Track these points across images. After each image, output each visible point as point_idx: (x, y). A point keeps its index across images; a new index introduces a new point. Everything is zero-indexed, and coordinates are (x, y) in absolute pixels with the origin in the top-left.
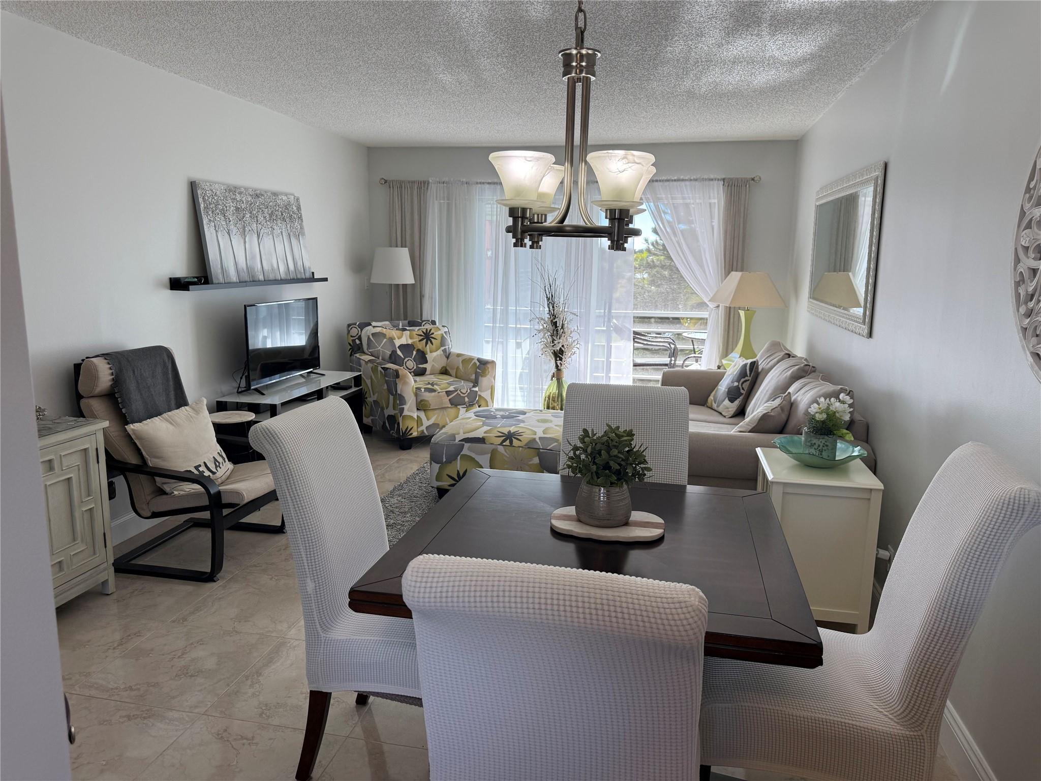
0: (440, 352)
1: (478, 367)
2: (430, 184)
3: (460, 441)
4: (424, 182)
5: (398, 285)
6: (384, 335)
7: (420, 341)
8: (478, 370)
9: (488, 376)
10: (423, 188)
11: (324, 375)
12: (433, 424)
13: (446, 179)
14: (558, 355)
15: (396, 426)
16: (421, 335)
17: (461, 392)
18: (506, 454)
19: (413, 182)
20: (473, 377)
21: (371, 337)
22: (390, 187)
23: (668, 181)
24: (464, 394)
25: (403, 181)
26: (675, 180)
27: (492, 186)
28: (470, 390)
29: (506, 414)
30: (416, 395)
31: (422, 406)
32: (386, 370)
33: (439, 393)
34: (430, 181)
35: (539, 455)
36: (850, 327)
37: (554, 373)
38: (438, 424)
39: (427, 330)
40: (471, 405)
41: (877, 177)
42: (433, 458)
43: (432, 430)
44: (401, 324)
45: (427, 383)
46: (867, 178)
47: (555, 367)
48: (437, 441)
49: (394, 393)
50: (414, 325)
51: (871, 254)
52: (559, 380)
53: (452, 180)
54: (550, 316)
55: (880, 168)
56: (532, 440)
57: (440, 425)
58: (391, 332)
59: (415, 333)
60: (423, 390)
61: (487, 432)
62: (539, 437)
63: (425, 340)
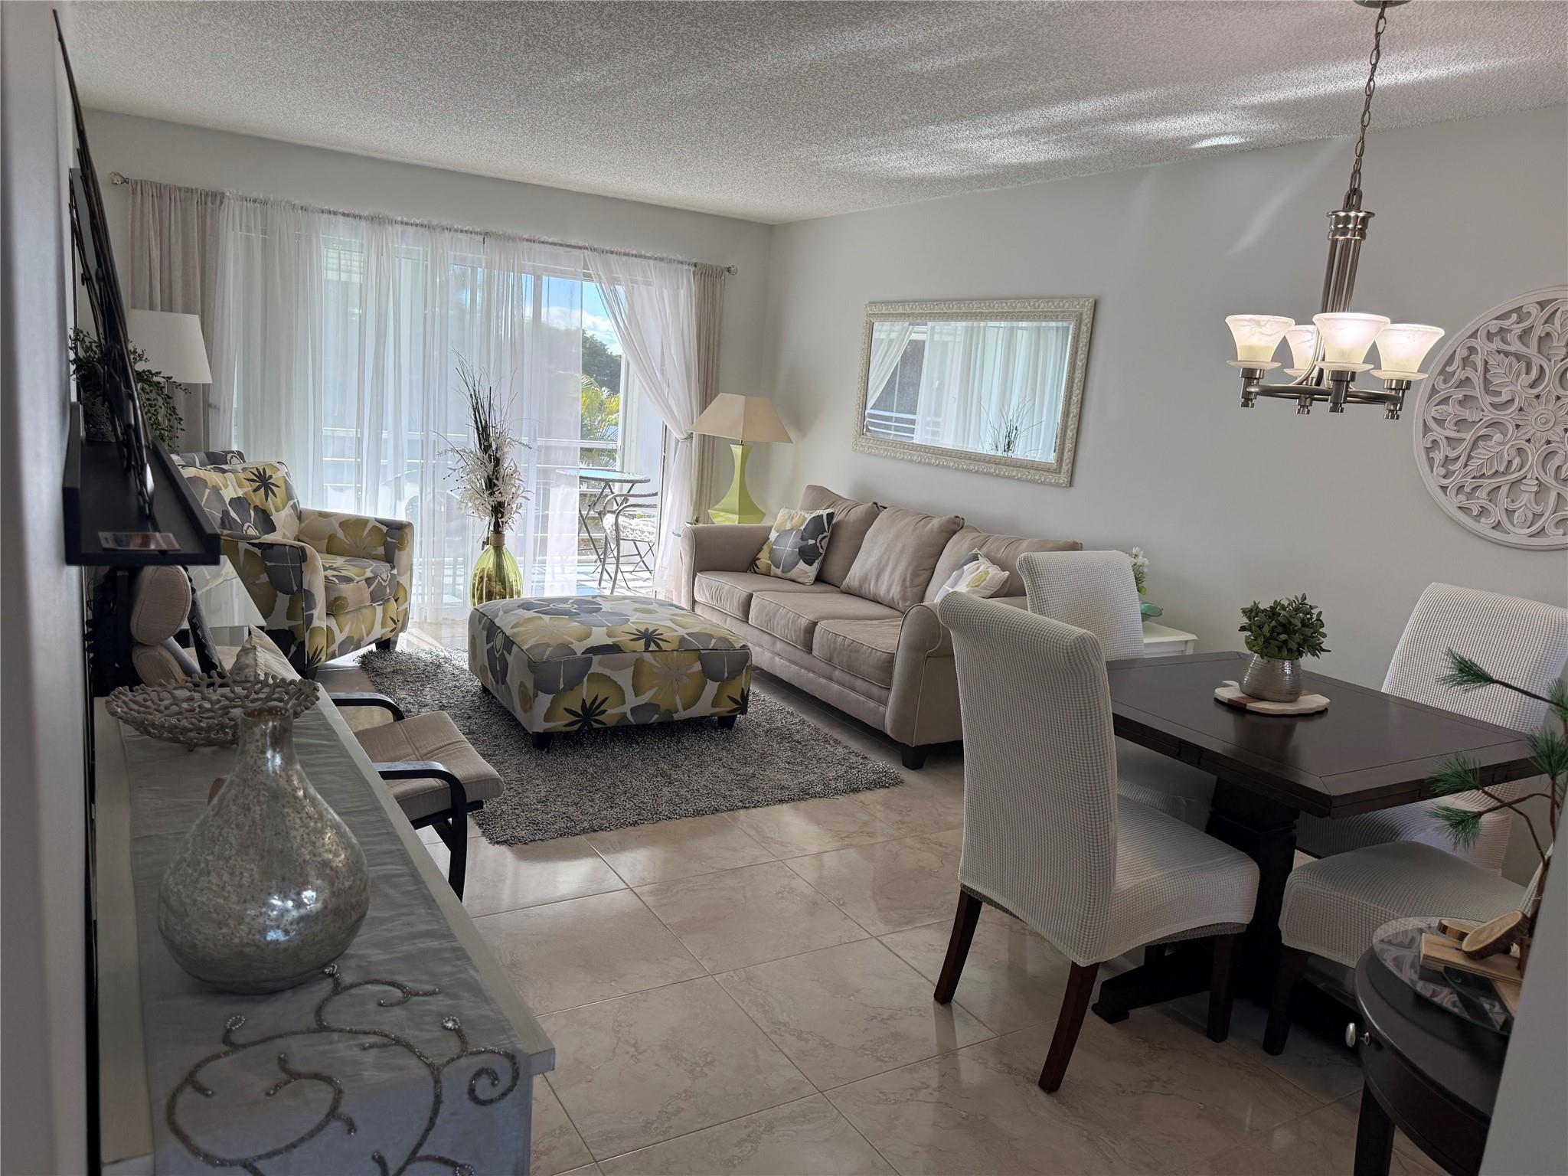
0: (288, 510)
1: (387, 534)
2: (226, 200)
3: (583, 653)
4: (214, 195)
7: (255, 491)
8: (389, 539)
9: (407, 549)
10: (209, 204)
13: (260, 195)
14: (498, 510)
15: (293, 649)
16: (253, 480)
17: (382, 579)
20: (381, 550)
22: (134, 192)
23: (627, 254)
24: (385, 581)
25: (165, 187)
26: (636, 256)
27: (350, 220)
28: (391, 574)
29: (576, 606)
30: (327, 589)
31: (335, 608)
32: (269, 549)
33: (357, 582)
34: (228, 194)
35: (701, 658)
36: (1014, 474)
37: (488, 538)
38: (353, 637)
39: (258, 470)
40: (388, 600)
41: (1081, 314)
42: (541, 686)
43: (343, 650)
44: (197, 460)
45: (325, 569)
46: (1052, 312)
47: (492, 528)
48: (545, 657)
49: (295, 589)
50: (217, 460)
51: (1070, 398)
52: (498, 548)
53: (272, 199)
54: (486, 449)
55: (1089, 305)
56: (682, 640)
57: (356, 639)
58: (212, 476)
59: (242, 476)
60: (334, 579)
61: (609, 635)
62: (687, 634)
63: (263, 489)
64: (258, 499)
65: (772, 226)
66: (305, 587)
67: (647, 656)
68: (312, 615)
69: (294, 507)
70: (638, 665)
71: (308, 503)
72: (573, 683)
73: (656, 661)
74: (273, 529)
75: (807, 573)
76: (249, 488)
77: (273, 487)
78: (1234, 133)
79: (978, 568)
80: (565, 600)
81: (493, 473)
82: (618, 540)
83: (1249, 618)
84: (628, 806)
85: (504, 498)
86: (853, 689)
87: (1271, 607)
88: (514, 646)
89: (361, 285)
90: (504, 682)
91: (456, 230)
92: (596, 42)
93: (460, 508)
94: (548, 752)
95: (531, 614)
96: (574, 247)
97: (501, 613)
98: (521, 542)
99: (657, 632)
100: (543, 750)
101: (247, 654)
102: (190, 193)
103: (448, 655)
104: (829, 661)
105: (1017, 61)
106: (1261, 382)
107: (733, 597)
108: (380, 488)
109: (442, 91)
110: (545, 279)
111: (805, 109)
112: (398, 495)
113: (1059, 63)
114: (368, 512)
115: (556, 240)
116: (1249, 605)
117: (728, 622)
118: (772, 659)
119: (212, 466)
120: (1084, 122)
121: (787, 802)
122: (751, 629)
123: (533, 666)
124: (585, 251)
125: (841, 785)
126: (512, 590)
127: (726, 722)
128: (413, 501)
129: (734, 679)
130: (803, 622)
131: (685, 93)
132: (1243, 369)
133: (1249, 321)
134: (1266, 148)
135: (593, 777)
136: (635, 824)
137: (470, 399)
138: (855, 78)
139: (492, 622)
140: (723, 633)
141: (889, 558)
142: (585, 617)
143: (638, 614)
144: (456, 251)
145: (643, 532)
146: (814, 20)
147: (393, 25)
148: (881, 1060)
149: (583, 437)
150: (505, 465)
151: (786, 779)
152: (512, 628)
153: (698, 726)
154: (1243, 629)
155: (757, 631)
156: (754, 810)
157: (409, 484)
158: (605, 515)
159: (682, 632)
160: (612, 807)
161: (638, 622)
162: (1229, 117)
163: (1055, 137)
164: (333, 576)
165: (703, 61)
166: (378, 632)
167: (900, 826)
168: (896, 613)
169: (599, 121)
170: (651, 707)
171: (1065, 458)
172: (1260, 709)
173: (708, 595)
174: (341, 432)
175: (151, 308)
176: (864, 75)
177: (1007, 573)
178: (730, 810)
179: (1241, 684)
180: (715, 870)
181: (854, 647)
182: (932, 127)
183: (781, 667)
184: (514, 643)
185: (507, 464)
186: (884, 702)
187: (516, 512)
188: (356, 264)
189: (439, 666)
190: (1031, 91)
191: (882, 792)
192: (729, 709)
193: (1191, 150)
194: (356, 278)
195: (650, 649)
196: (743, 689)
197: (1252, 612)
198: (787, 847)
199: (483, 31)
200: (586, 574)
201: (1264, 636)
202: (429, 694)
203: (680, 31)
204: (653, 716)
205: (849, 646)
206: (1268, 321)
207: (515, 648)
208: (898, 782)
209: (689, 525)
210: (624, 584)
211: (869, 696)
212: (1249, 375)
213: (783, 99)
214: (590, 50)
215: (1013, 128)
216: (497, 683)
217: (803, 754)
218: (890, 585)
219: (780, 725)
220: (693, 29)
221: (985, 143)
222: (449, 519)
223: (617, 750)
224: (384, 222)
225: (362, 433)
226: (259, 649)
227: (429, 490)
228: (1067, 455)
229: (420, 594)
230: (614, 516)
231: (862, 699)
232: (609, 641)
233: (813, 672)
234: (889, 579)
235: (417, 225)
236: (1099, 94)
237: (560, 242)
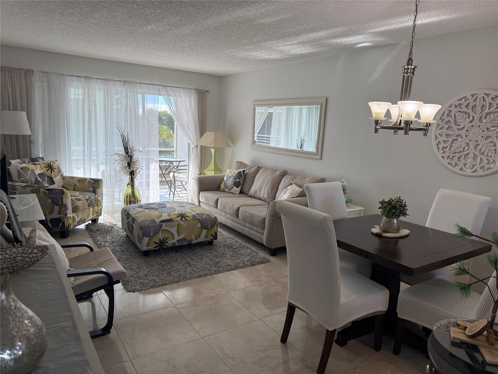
0: (59, 177)
1: (94, 183)
2: (34, 73)
3: (159, 223)
4: (30, 71)
6: (28, 169)
7: (47, 171)
8: (94, 185)
9: (101, 188)
10: (28, 74)
13: (46, 71)
14: (132, 173)
15: (61, 224)
16: (46, 167)
20: (92, 189)
21: (20, 170)
23: (173, 87)
24: (93, 199)
25: (13, 68)
26: (176, 87)
27: (78, 78)
28: (95, 197)
29: (157, 206)
30: (72, 203)
31: (75, 210)
32: (51, 191)
33: (83, 201)
34: (35, 70)
35: (201, 222)
36: (303, 156)
37: (129, 183)
38: (82, 219)
39: (48, 163)
40: (94, 206)
41: (322, 103)
42: (145, 235)
43: (79, 223)
44: (27, 161)
45: (71, 196)
46: (312, 102)
47: (130, 180)
48: (146, 225)
49: (61, 204)
50: (34, 161)
51: (320, 130)
52: (133, 186)
53: (50, 71)
54: (127, 153)
55: (325, 99)
56: (194, 216)
57: (83, 220)
58: (31, 166)
59: (42, 166)
60: (75, 200)
61: (168, 216)
62: (195, 214)
63: (50, 170)
64: (48, 173)
65: (222, 76)
66: (64, 203)
67: (182, 222)
68: (67, 212)
69: (62, 175)
70: (179, 226)
71: (67, 173)
72: (156, 233)
73: (185, 224)
74: (54, 183)
75: (237, 190)
76: (45, 170)
77: (54, 169)
78: (369, 42)
79: (292, 188)
80: (154, 204)
81: (130, 161)
82: (175, 181)
83: (382, 205)
84: (175, 275)
85: (134, 169)
86: (253, 230)
87: (389, 200)
88: (135, 221)
89: (83, 99)
90: (133, 233)
91: (115, 81)
92: (153, 15)
93: (119, 173)
94: (148, 257)
95: (142, 209)
96: (155, 85)
97: (131, 209)
98: (141, 183)
99: (185, 214)
100: (147, 256)
101: (33, 232)
102: (21, 70)
103: (115, 223)
104: (244, 220)
105: (296, 18)
106: (381, 125)
107: (212, 200)
108: (92, 168)
109: (104, 33)
110: (146, 95)
111: (227, 37)
112: (98, 170)
113: (311, 19)
114: (88, 176)
115: (149, 83)
116: (381, 200)
117: (211, 208)
118: (226, 220)
119: (32, 163)
120: (320, 39)
121: (231, 270)
122: (218, 210)
123: (141, 228)
124: (159, 86)
125: (249, 263)
126: (138, 200)
127: (210, 243)
128: (103, 171)
129: (212, 228)
130: (235, 208)
131: (186, 32)
132: (375, 120)
133: (376, 104)
134: (380, 46)
135: (163, 265)
136: (178, 282)
137: (121, 137)
138: (243, 25)
139: (128, 213)
140: (208, 213)
141: (263, 185)
142: (161, 210)
143: (179, 208)
144: (115, 87)
145: (183, 178)
146: (226, 5)
147: (82, 10)
148: (262, 367)
149: (160, 147)
150: (134, 158)
151: (230, 262)
152: (135, 215)
153: (200, 245)
154: (380, 208)
155: (220, 211)
156: (219, 274)
157: (102, 166)
158: (170, 173)
159: (194, 213)
160: (170, 276)
161: (179, 210)
162: (368, 36)
163: (311, 44)
164: (74, 199)
165: (191, 21)
166: (91, 217)
167: (269, 277)
168: (266, 203)
169: (159, 42)
170: (184, 239)
171: (319, 150)
172: (386, 236)
173: (204, 199)
174: (78, 148)
175: (9, 110)
176: (246, 24)
177: (302, 189)
178: (211, 275)
179: (380, 227)
180: (205, 298)
181: (252, 216)
182: (270, 42)
183: (229, 223)
184: (135, 220)
185: (135, 158)
186: (263, 234)
187: (138, 174)
188: (81, 92)
189: (112, 227)
190: (302, 29)
191: (263, 265)
192: (211, 239)
193: (356, 48)
194: (81, 97)
195: (183, 220)
196: (215, 232)
197: (382, 203)
198: (230, 287)
199: (114, 12)
200: (165, 192)
201: (387, 211)
202: (108, 238)
203: (182, 10)
204: (184, 243)
205: (250, 215)
206: (383, 104)
207: (136, 222)
208: (268, 261)
209: (198, 176)
210: (178, 195)
211: (258, 232)
212: (377, 122)
213: (219, 33)
214: (152, 18)
215: (297, 42)
216: (130, 234)
217: (236, 253)
218: (264, 194)
219: (228, 243)
220: (186, 9)
221: (288, 47)
222: (115, 177)
223: (172, 255)
224: (90, 78)
225: (85, 149)
226: (38, 230)
227: (109, 167)
228: (320, 149)
229: (107, 202)
230: (173, 173)
231: (255, 233)
232: (169, 218)
233: (239, 224)
234: (264, 191)
235: (101, 79)
236: (325, 29)
237: (151, 83)
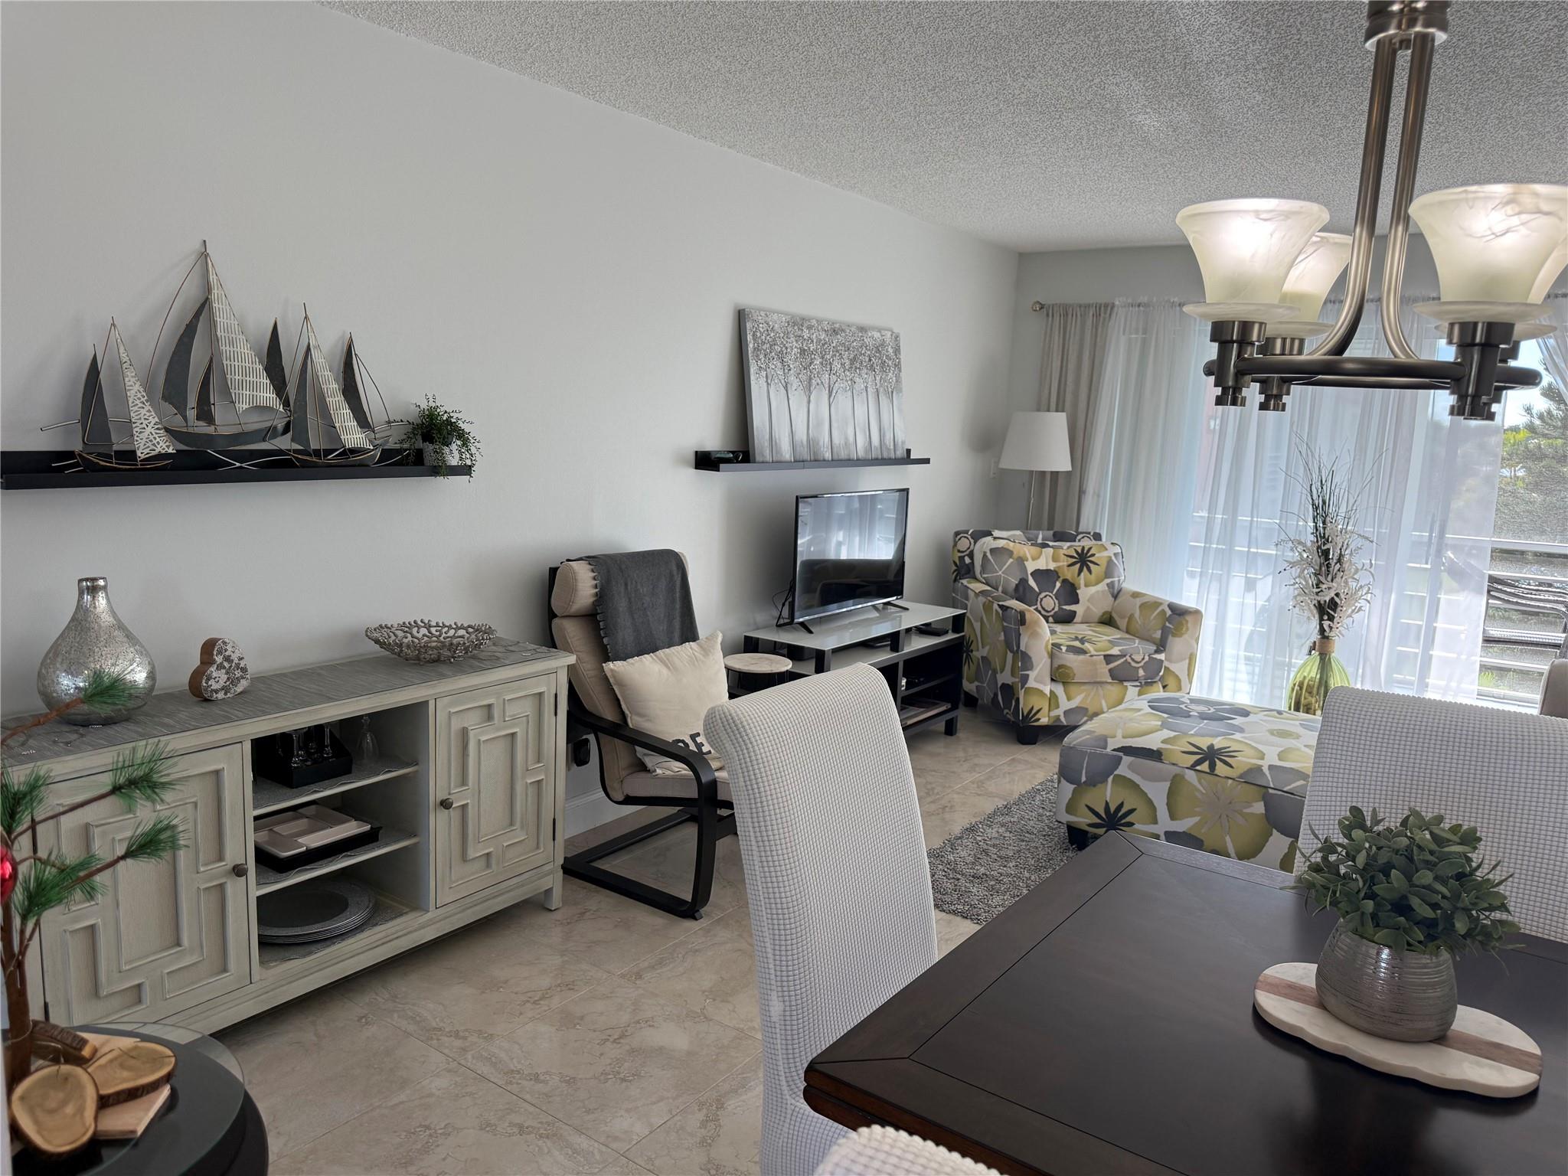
0: (1102, 586)
1: (1169, 619)
2: (1116, 309)
3: (1114, 750)
4: (1106, 306)
5: (1043, 473)
6: (1010, 553)
7: (1069, 566)
8: (1167, 624)
9: (1186, 636)
10: (1102, 315)
11: (907, 609)
12: (1077, 707)
13: (1144, 299)
14: (1327, 610)
15: (1014, 703)
16: (1072, 557)
17: (1133, 660)
18: (1201, 788)
19: (1087, 306)
20: (1158, 635)
21: (988, 554)
22: (1048, 315)
24: (1138, 662)
25: (1070, 305)
28: (1150, 657)
30: (1053, 655)
31: (1062, 675)
32: (1005, 611)
33: (1093, 657)
34: (1117, 303)
35: (1267, 799)
37: (1314, 643)
40: (1147, 684)
42: (1064, 772)
47: (1317, 632)
48: (1074, 743)
49: (1014, 648)
52: (1325, 654)
53: (1154, 301)
56: (1256, 769)
57: (1090, 711)
58: (1028, 550)
59: (1063, 551)
60: (1066, 649)
61: (1164, 742)
62: (1269, 765)
63: (1078, 565)
64: (1070, 574)
66: (1022, 648)
67: (1191, 776)
68: (1028, 675)
69: (1112, 585)
70: (1178, 782)
71: (1133, 583)
72: (1097, 779)
73: (1200, 783)
74: (1077, 601)
76: (1064, 562)
77: (1092, 565)
81: (1321, 568)
99: (1229, 754)
142: (1186, 721)
159: (1266, 762)
164: (1065, 645)
170: (1191, 839)
175: (1040, 410)
195: (1200, 768)
232: (1158, 747)
